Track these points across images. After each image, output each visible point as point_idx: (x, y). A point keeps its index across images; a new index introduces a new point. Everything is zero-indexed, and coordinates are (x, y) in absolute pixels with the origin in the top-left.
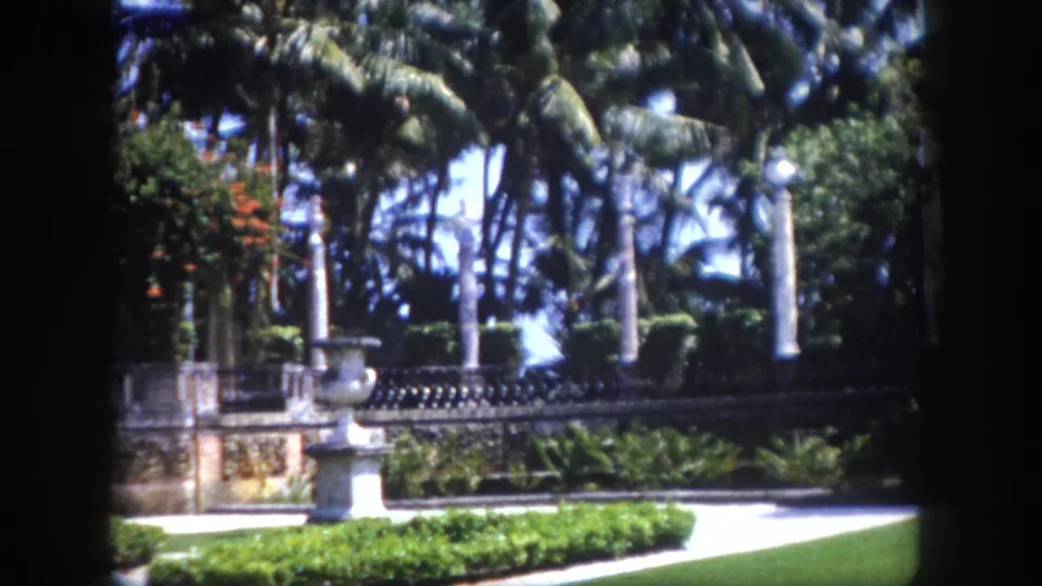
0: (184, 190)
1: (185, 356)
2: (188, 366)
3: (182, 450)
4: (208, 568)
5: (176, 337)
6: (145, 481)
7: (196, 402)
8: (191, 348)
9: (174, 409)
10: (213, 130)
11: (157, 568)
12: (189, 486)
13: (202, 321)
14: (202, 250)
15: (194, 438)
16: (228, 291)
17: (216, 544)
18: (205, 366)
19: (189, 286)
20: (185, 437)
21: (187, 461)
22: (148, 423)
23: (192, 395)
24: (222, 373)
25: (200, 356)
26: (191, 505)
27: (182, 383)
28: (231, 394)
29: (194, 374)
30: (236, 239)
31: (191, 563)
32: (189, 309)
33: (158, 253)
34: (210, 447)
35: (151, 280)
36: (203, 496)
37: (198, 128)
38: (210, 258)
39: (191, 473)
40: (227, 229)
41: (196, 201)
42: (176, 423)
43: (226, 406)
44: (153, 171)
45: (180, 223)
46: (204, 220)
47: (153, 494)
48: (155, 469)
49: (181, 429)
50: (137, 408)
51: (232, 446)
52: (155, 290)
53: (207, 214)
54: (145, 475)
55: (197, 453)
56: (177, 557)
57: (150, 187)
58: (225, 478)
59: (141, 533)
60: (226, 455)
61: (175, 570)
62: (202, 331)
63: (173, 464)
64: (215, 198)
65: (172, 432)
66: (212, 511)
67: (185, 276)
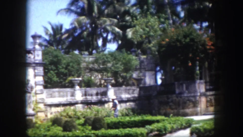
0: (196, 40)
1: (197, 79)
2: (198, 81)
3: (197, 101)
4: (204, 127)
5: (195, 75)
6: (189, 108)
7: (200, 89)
8: (198, 77)
9: (195, 91)
10: (201, 26)
11: (193, 128)
12: (199, 109)
13: (201, 71)
14: (200, 54)
15: (200, 98)
16: (207, 63)
17: (205, 122)
18: (202, 81)
19: (198, 62)
20: (198, 98)
21: (198, 103)
22: (190, 95)
23: (199, 88)
24: (206, 83)
25: (201, 79)
26: (199, 114)
27: (197, 85)
28: (208, 87)
29: (199, 83)
30: (208, 51)
31: (201, 126)
32: (198, 68)
33: (191, 55)
34: (203, 99)
35: (189, 62)
36: (202, 111)
37: (198, 26)
38: (202, 56)
39: (199, 106)
40: (205, 49)
41: (198, 43)
42: (196, 94)
43: (207, 90)
44: (188, 36)
45: (195, 48)
46: (200, 47)
47: (191, 111)
48: (191, 105)
49: (197, 96)
50: (187, 92)
51: (209, 99)
52: (190, 64)
53: (201, 45)
54: (189, 107)
55: (201, 101)
56: (197, 125)
57: (188, 40)
58: (207, 107)
59: (189, 120)
60: (207, 101)
61: (197, 128)
62: (201, 73)
63: (195, 104)
64: (203, 42)
65: (195, 97)
66: (204, 115)
67: (197, 60)
